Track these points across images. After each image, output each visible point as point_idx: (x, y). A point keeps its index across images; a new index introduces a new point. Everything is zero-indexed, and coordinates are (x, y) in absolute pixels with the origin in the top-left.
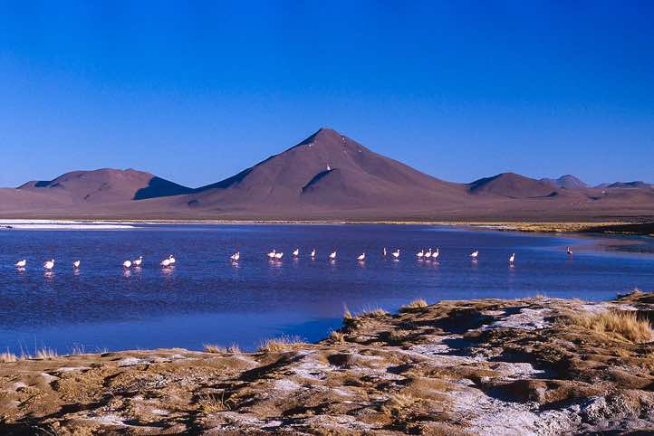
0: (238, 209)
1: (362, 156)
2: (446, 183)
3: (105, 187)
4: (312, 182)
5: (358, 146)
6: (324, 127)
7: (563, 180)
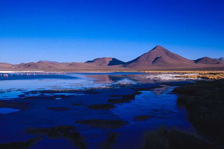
0: (136, 68)
1: (167, 53)
2: (189, 60)
3: (104, 62)
4: (155, 60)
5: (166, 50)
6: (158, 45)
7: (220, 59)
